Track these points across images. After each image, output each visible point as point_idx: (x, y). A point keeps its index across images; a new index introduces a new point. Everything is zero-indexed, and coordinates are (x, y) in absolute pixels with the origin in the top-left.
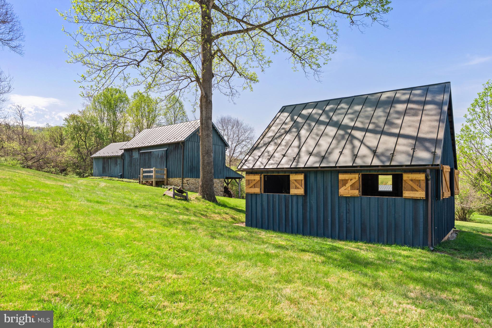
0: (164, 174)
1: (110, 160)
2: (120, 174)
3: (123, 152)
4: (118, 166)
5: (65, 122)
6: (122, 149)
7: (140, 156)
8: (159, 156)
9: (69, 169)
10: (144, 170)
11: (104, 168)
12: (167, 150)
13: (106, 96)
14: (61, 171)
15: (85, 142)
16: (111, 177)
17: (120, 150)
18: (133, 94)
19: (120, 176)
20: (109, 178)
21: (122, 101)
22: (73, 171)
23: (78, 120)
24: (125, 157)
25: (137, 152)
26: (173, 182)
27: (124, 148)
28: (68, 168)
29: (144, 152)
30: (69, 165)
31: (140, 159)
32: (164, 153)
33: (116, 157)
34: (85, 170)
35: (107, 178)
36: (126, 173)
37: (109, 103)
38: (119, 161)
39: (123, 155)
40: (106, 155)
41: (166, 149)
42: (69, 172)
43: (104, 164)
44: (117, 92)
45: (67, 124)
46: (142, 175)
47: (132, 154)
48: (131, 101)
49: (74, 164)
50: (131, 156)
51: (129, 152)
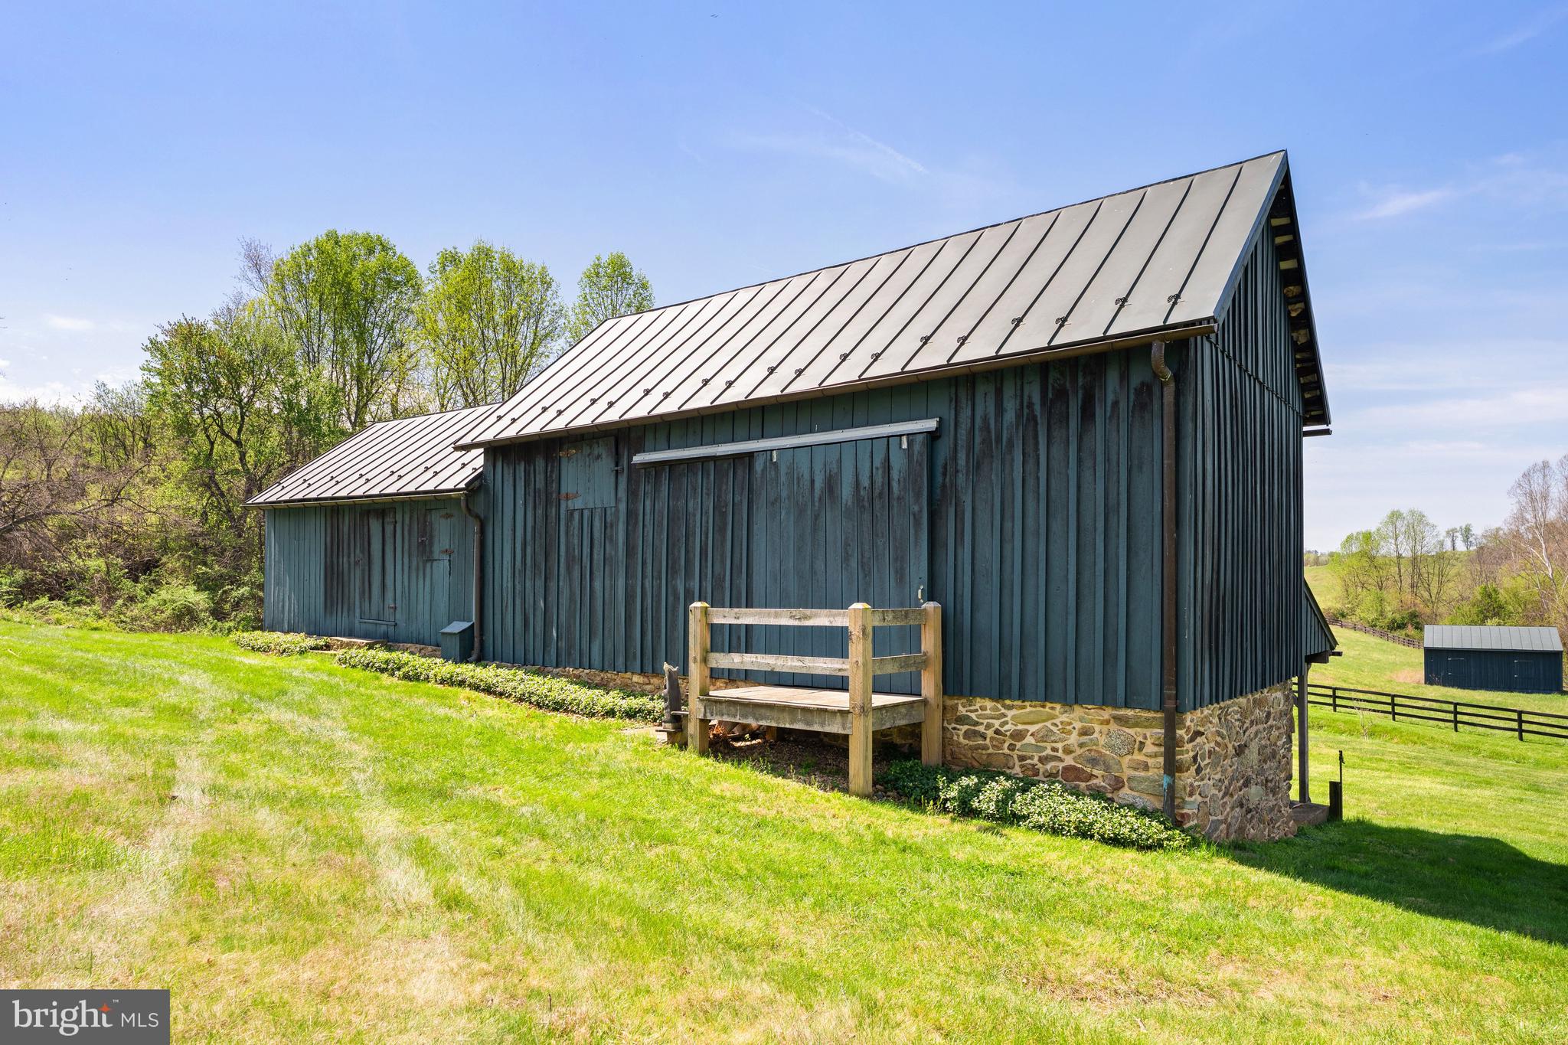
0: (925, 663)
1: (375, 526)
2: (457, 627)
3: (480, 462)
4: (442, 567)
5: (147, 355)
6: (467, 448)
7: (632, 494)
8: (846, 491)
9: (172, 562)
10: (725, 617)
11: (334, 577)
12: (933, 437)
13: (328, 261)
14: (131, 570)
15: (238, 443)
16: (389, 642)
17: (456, 449)
18: (435, 259)
19: (455, 646)
20: (381, 655)
21: (391, 285)
22: (187, 570)
23: (206, 345)
24: (493, 505)
25: (606, 464)
26: (1018, 735)
27: (488, 436)
28: (164, 559)
29: (671, 464)
30: (172, 544)
31: (631, 515)
32: (898, 462)
33: (425, 502)
34: (235, 568)
35: (360, 651)
36: (506, 622)
37: (343, 286)
38: (444, 532)
39: (477, 486)
40: (351, 487)
41: (931, 424)
42: (172, 572)
43: (334, 550)
44: (371, 251)
45: (157, 364)
46: (705, 660)
47: (553, 478)
48: (427, 288)
49: (192, 541)
50: (548, 498)
51: (529, 461)
